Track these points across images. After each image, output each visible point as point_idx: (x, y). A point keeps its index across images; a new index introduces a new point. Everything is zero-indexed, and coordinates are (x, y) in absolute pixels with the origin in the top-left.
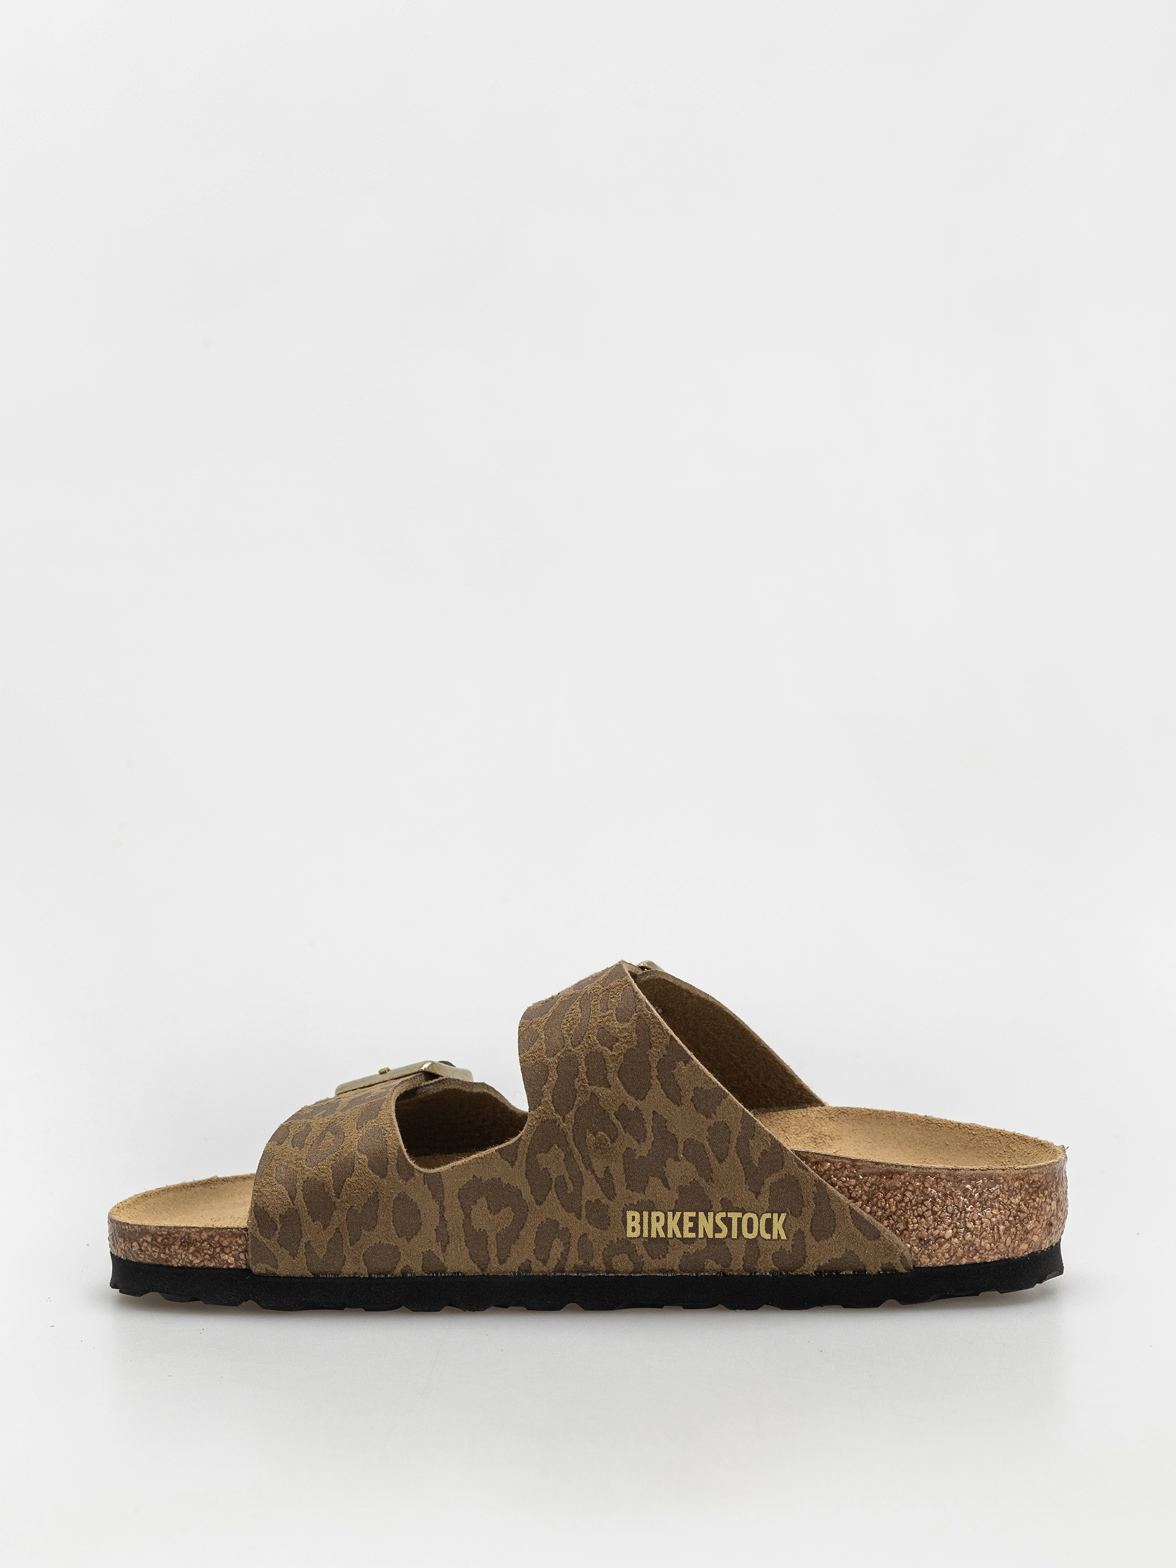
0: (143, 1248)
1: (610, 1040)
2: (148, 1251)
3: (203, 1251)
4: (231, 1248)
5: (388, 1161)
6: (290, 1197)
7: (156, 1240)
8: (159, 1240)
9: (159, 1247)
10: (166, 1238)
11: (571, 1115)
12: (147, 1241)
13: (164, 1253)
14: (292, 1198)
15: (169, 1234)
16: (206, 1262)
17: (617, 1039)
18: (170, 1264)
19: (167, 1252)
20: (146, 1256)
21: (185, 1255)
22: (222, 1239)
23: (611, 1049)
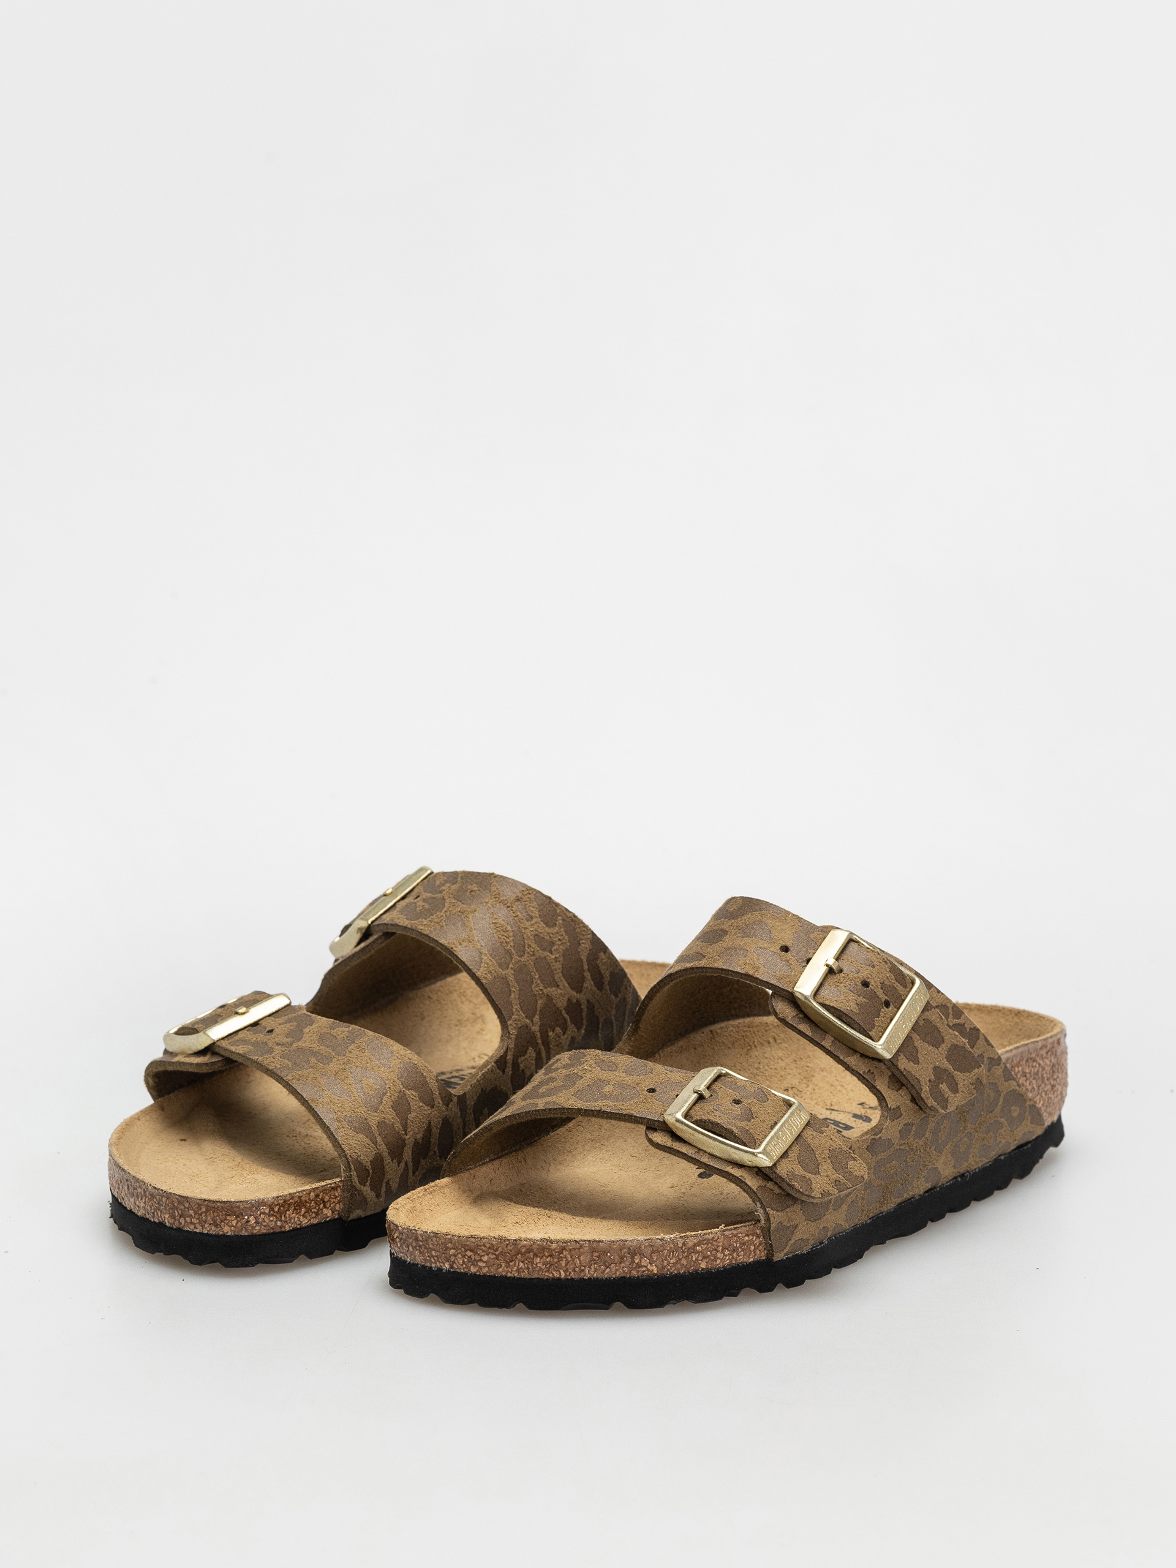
0: (260, 1220)
1: (548, 946)
2: (265, 1222)
3: (311, 1211)
4: (331, 1201)
5: (432, 1092)
6: (373, 1143)
7: (273, 1210)
8: (276, 1209)
9: (275, 1216)
10: (282, 1206)
11: (537, 1018)
12: (264, 1213)
13: (281, 1221)
14: (375, 1143)
15: (285, 1201)
16: (312, 1220)
17: (553, 943)
18: (283, 1230)
19: (283, 1218)
20: (263, 1227)
21: (298, 1218)
22: (325, 1195)
23: (551, 952)
